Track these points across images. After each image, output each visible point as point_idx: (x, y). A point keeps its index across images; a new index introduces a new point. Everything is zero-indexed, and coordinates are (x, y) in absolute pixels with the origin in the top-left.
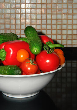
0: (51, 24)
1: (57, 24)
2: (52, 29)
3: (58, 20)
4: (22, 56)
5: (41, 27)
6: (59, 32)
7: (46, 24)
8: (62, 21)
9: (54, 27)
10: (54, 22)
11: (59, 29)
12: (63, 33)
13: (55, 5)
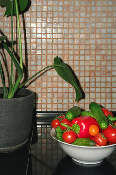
0: (101, 87)
1: (106, 87)
2: (101, 92)
3: (107, 83)
4: (94, 131)
5: (90, 90)
6: (109, 95)
7: (95, 87)
8: (111, 84)
9: (103, 90)
10: (103, 85)
11: (108, 93)
12: (113, 97)
13: (105, 67)
